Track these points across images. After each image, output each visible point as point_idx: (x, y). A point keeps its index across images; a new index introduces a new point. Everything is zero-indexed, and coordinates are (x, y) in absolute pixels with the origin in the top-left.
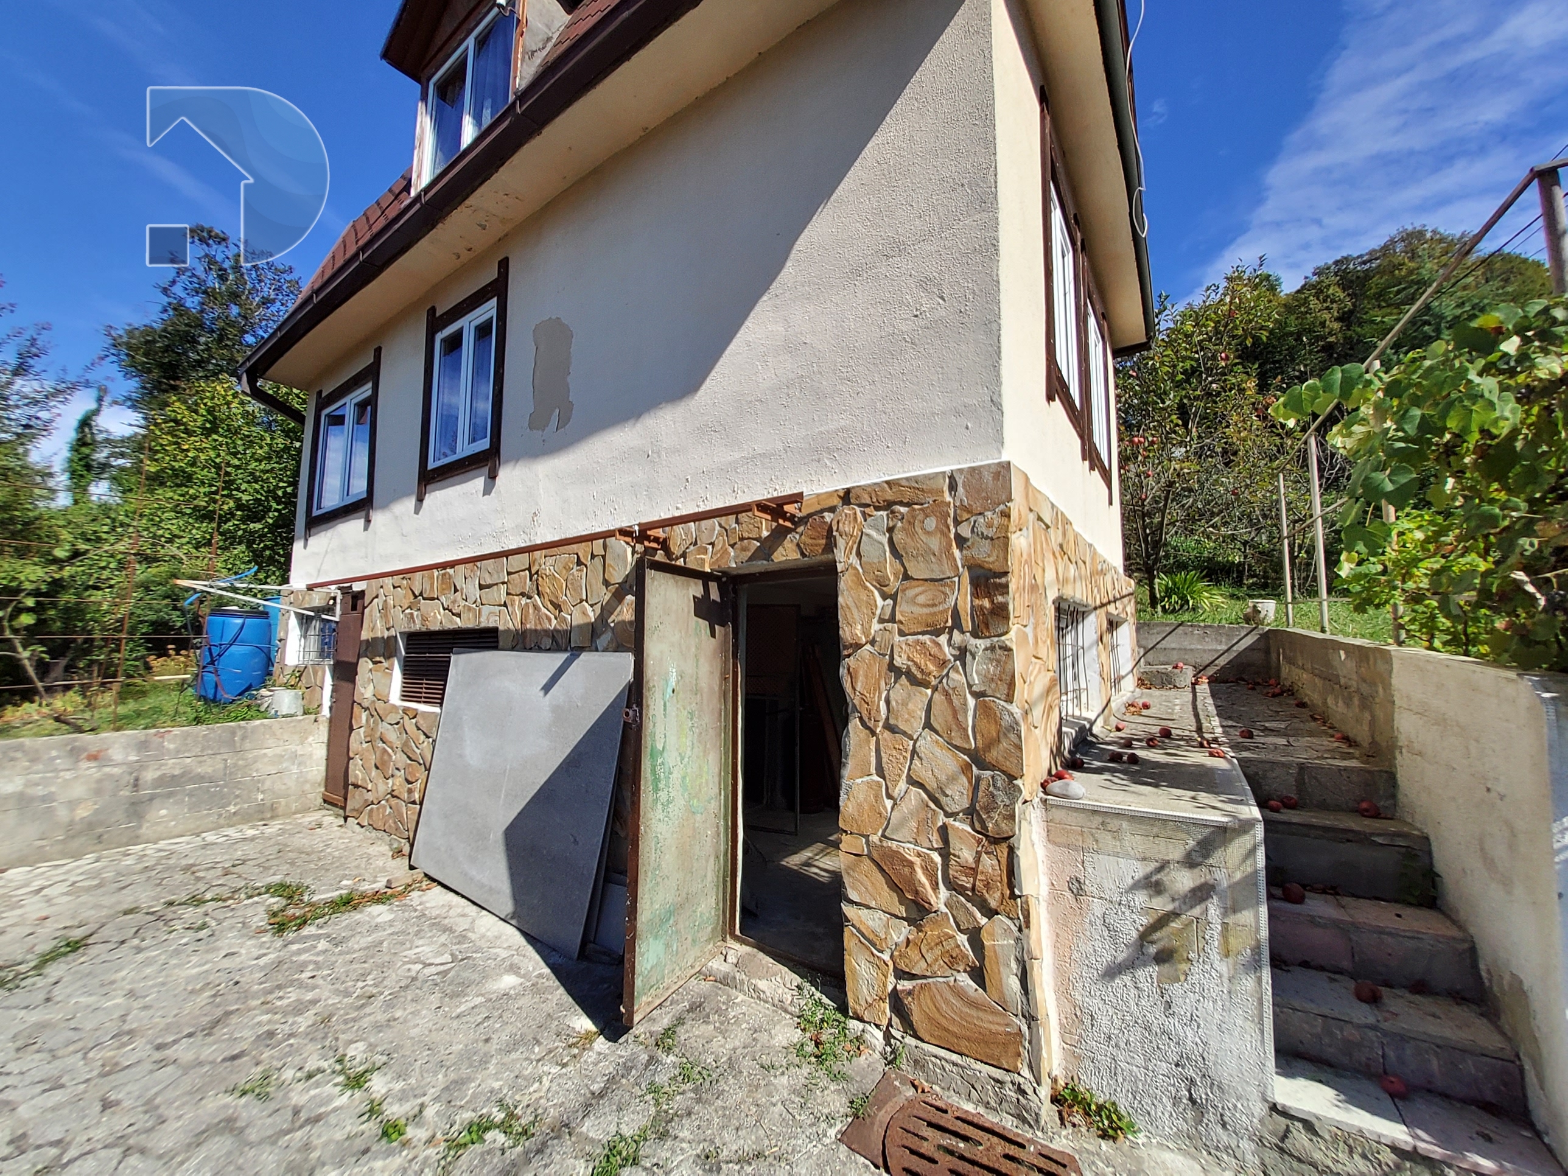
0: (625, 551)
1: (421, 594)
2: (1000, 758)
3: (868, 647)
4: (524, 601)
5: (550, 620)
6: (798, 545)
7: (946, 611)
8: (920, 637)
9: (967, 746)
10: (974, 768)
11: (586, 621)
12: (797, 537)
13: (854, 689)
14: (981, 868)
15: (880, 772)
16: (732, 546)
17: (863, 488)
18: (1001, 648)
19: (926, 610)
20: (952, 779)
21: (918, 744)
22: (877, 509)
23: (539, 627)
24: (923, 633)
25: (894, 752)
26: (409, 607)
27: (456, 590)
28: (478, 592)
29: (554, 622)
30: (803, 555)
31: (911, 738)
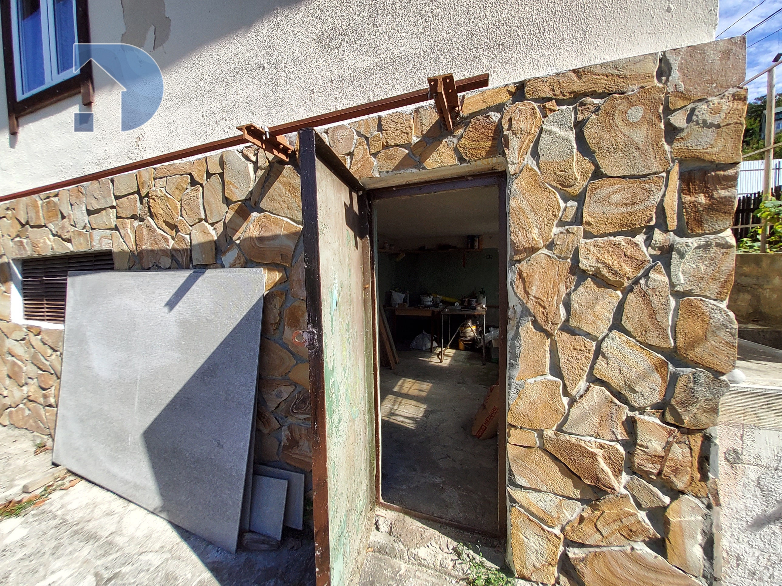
0: (247, 167)
1: (27, 223)
2: (706, 356)
3: (545, 251)
4: (136, 223)
5: (167, 240)
6: (456, 150)
7: (649, 209)
8: (612, 238)
9: (664, 345)
10: (670, 366)
11: (207, 239)
12: (455, 140)
13: (527, 293)
14: (670, 455)
15: (556, 371)
16: (375, 155)
17: (542, 80)
18: (718, 245)
19: (621, 210)
20: (643, 376)
21: (604, 345)
22: (560, 103)
23: (155, 248)
24: (615, 234)
25: (574, 353)
26: (18, 236)
27: (63, 217)
28: (86, 219)
29: (171, 242)
30: (461, 160)
31: (594, 338)
